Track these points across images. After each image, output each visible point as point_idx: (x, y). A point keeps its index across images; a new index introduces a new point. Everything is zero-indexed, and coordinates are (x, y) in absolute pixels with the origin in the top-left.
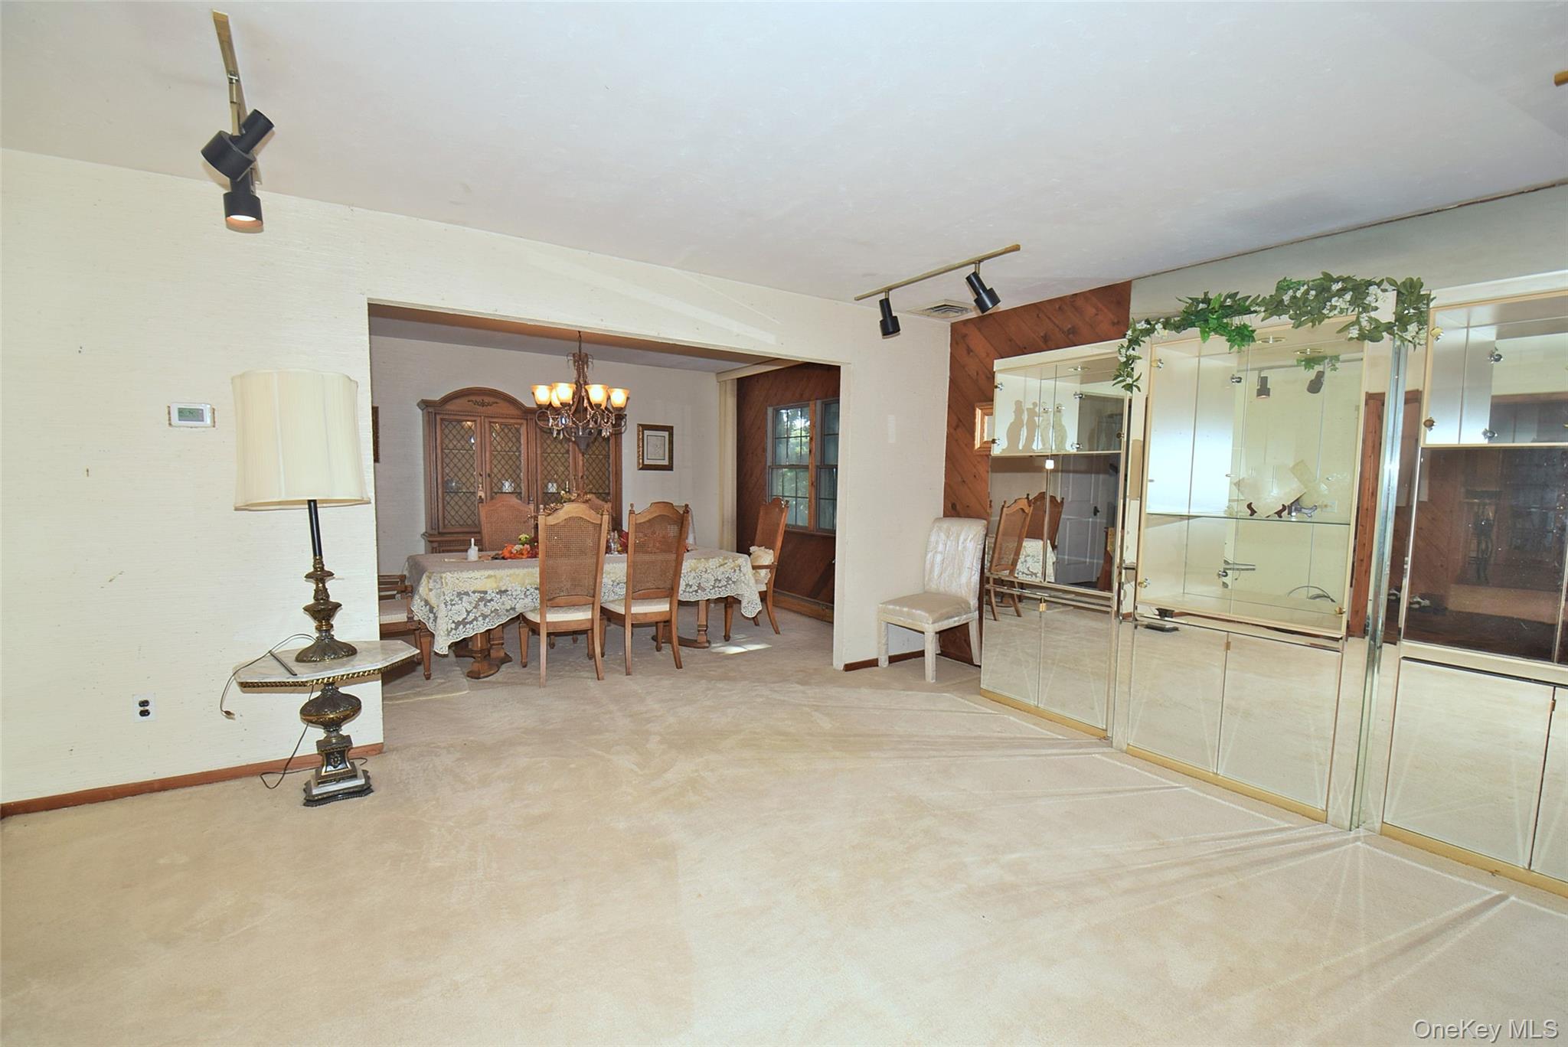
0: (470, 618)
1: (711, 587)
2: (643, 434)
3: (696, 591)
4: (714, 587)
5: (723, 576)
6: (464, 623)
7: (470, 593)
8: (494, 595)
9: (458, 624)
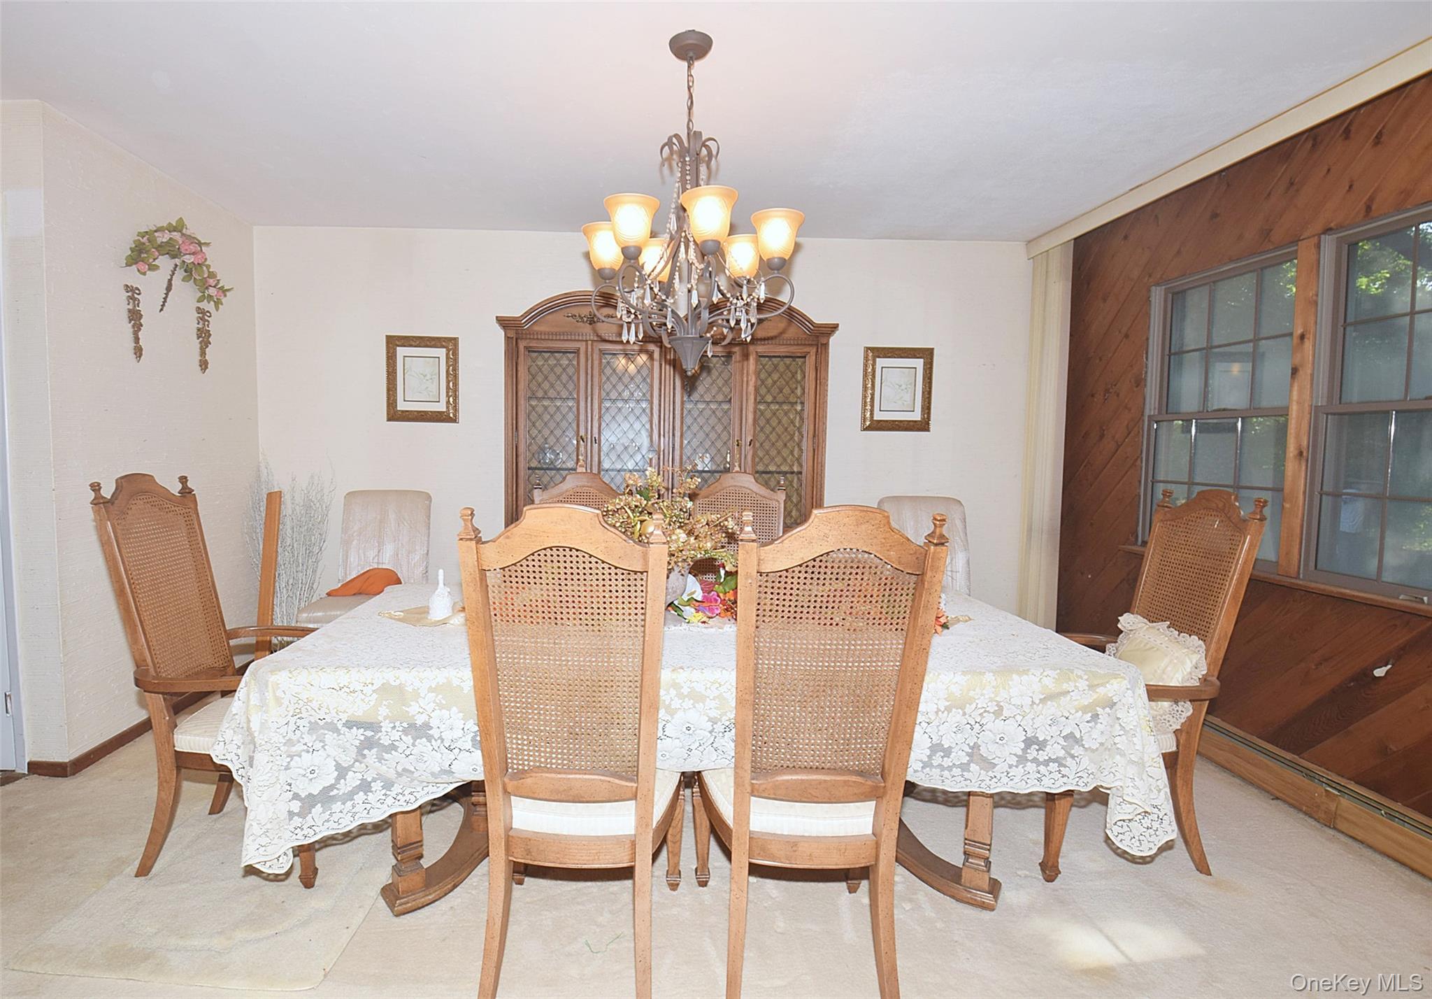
0: (344, 787)
1: (1013, 760)
2: (874, 365)
3: (964, 767)
4: (1022, 760)
5: (1054, 730)
6: (326, 797)
7: (340, 725)
8: (396, 735)
9: (310, 802)
